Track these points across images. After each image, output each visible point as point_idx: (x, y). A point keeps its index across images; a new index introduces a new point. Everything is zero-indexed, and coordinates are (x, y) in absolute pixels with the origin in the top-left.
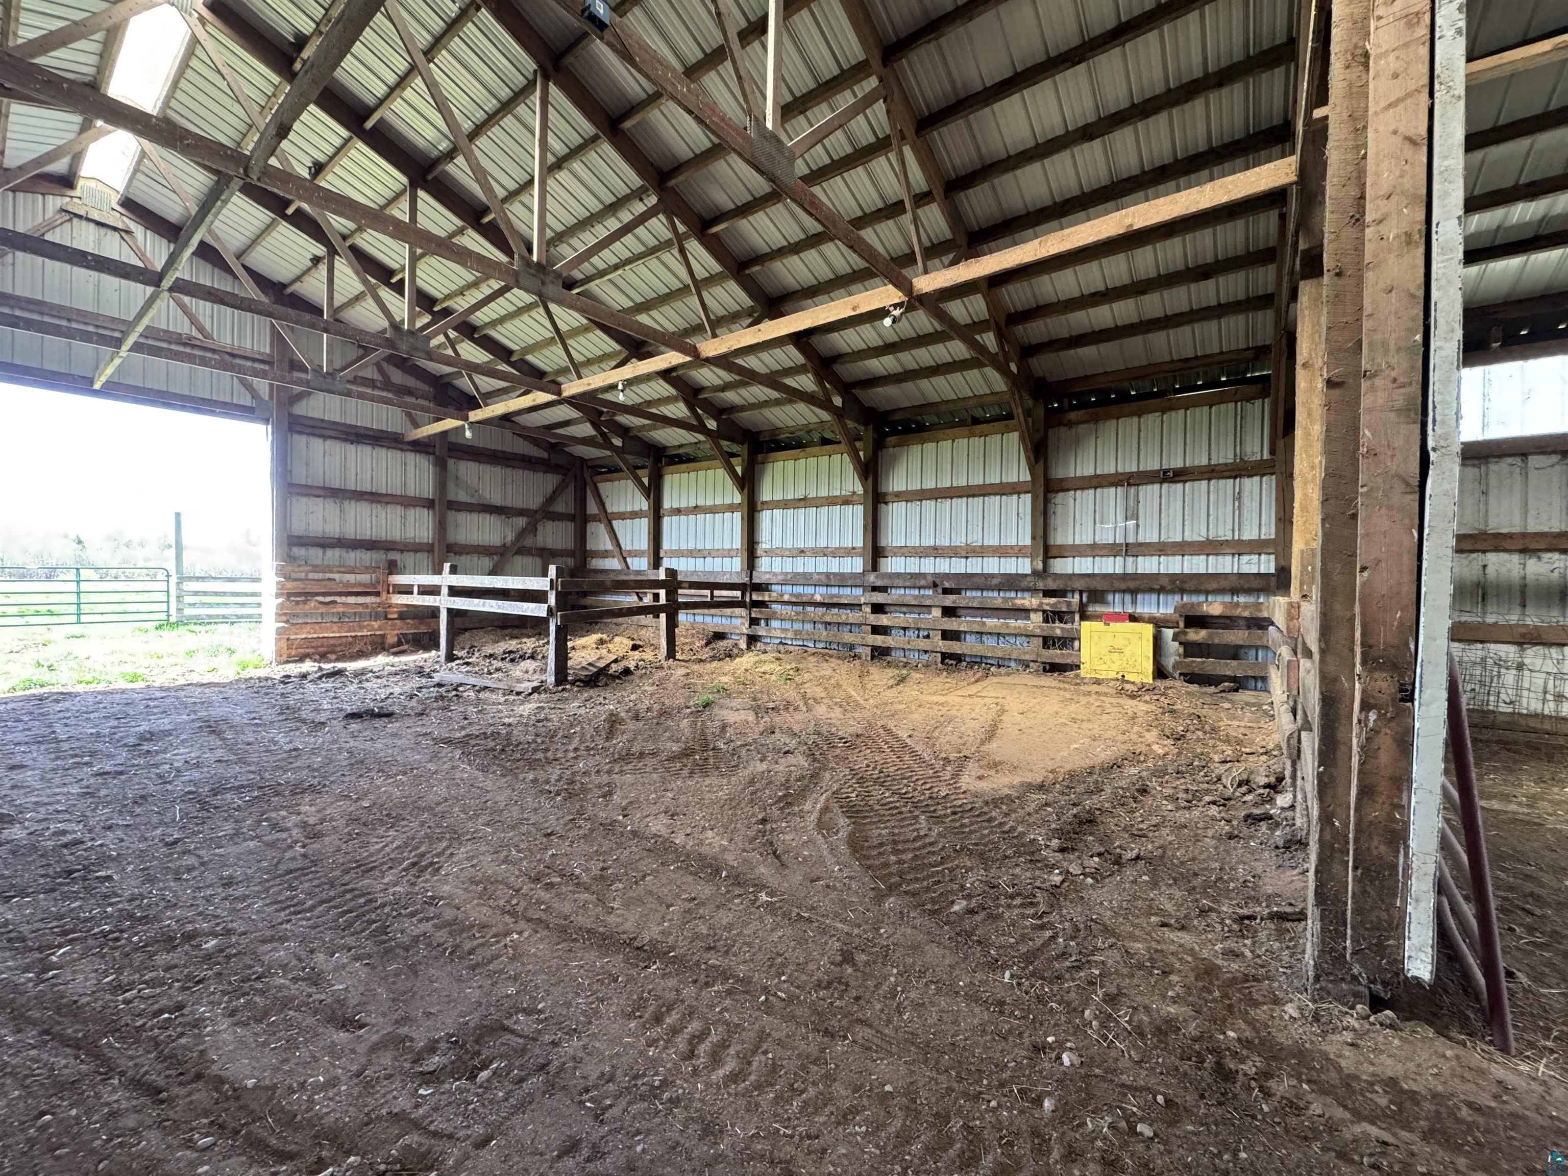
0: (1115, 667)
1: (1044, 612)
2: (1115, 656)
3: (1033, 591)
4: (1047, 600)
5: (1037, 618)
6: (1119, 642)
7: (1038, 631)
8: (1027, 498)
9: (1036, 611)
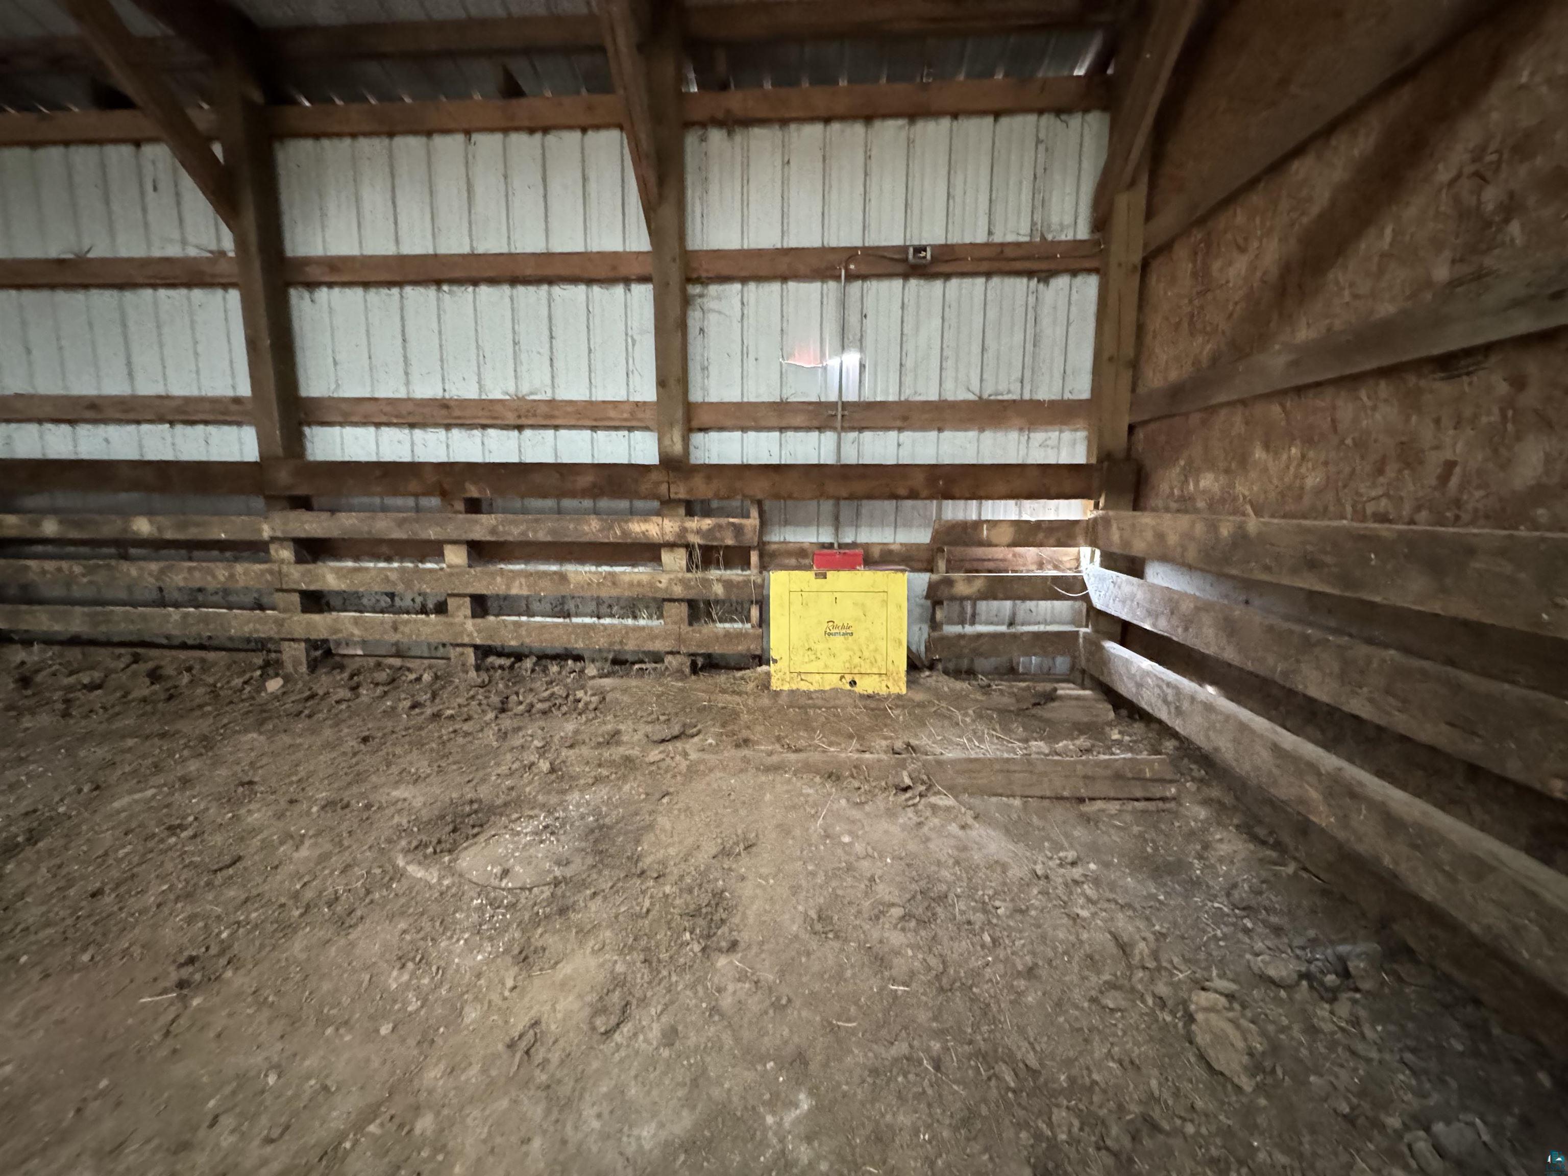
0: (838, 665)
1: (688, 547)
2: (838, 642)
3: (667, 505)
4: (694, 524)
5: (674, 560)
6: (845, 613)
7: (678, 591)
8: (643, 294)
9: (671, 546)
